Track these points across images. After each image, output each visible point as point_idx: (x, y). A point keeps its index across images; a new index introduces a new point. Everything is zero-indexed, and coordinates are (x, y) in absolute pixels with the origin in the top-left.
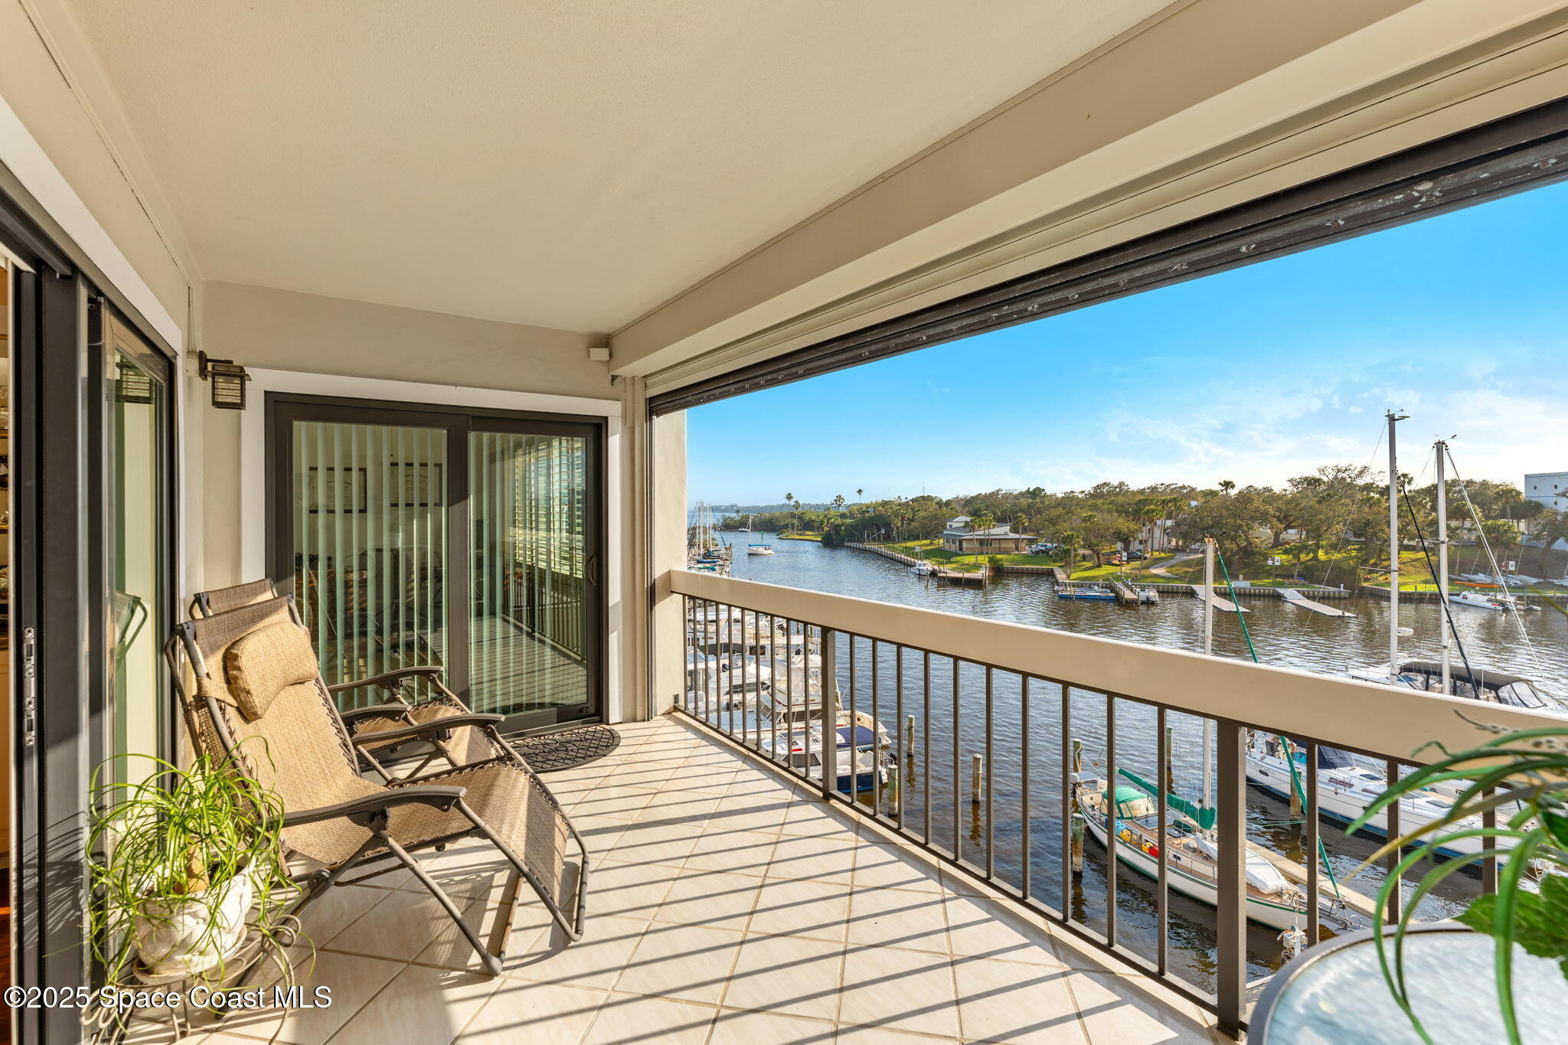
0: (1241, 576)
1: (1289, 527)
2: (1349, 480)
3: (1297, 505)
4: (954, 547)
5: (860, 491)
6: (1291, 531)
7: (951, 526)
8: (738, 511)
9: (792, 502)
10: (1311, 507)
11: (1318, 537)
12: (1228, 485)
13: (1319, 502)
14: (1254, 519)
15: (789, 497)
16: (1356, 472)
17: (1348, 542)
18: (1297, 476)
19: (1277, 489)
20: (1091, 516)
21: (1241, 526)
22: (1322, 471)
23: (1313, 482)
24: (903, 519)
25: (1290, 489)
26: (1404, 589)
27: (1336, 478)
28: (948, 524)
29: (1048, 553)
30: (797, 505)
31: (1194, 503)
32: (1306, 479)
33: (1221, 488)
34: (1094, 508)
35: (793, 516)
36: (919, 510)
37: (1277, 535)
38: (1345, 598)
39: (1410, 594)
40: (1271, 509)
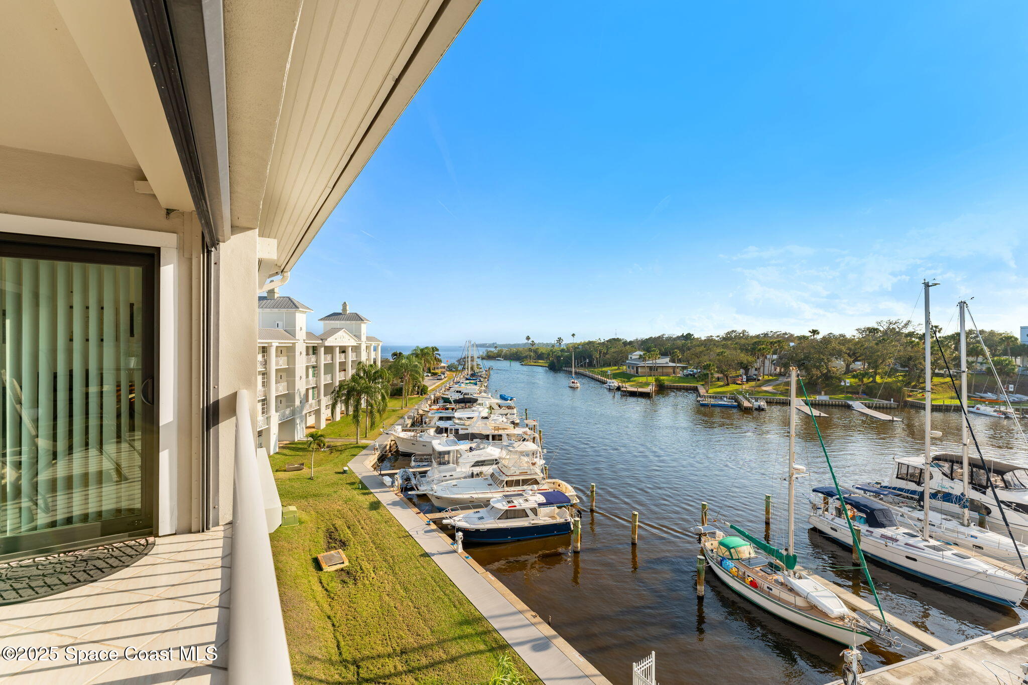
0: (823, 393)
1: (856, 360)
2: (897, 330)
3: (862, 346)
4: (633, 372)
5: (573, 335)
6: (859, 363)
7: (631, 358)
8: (496, 347)
9: (530, 341)
10: (871, 347)
11: (876, 367)
12: (815, 332)
13: (877, 344)
14: (832, 355)
15: (528, 338)
16: (903, 324)
17: (897, 371)
18: (862, 327)
19: (849, 335)
20: (723, 352)
21: (823, 359)
22: (879, 323)
23: (873, 331)
24: (600, 353)
25: (858, 336)
26: (935, 403)
27: (889, 328)
28: (630, 356)
29: (694, 376)
30: (533, 344)
31: (792, 344)
32: (868, 329)
33: (811, 334)
34: (725, 346)
35: (530, 350)
36: (611, 347)
37: (848, 366)
38: (894, 408)
39: (940, 406)
40: (844, 349)
